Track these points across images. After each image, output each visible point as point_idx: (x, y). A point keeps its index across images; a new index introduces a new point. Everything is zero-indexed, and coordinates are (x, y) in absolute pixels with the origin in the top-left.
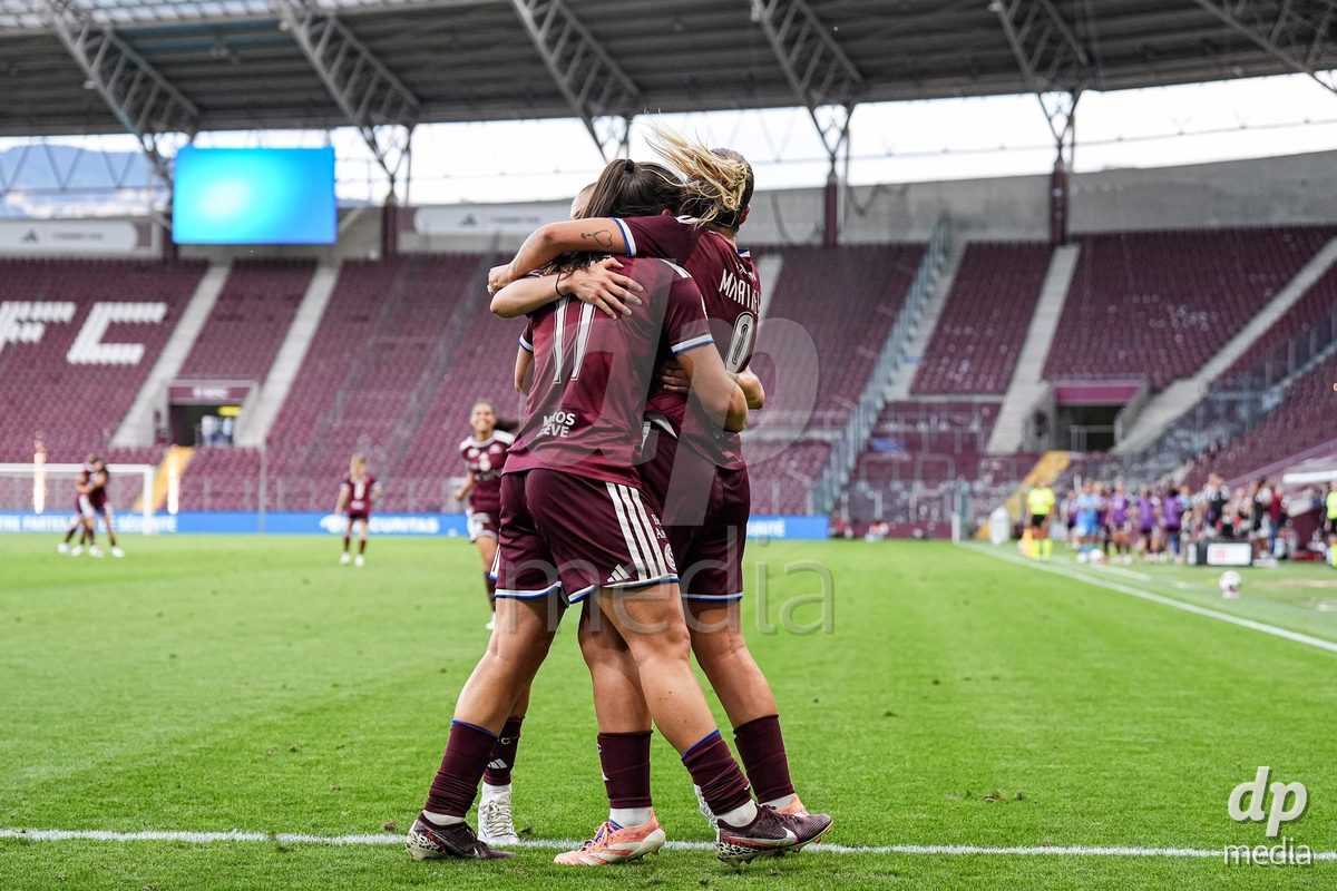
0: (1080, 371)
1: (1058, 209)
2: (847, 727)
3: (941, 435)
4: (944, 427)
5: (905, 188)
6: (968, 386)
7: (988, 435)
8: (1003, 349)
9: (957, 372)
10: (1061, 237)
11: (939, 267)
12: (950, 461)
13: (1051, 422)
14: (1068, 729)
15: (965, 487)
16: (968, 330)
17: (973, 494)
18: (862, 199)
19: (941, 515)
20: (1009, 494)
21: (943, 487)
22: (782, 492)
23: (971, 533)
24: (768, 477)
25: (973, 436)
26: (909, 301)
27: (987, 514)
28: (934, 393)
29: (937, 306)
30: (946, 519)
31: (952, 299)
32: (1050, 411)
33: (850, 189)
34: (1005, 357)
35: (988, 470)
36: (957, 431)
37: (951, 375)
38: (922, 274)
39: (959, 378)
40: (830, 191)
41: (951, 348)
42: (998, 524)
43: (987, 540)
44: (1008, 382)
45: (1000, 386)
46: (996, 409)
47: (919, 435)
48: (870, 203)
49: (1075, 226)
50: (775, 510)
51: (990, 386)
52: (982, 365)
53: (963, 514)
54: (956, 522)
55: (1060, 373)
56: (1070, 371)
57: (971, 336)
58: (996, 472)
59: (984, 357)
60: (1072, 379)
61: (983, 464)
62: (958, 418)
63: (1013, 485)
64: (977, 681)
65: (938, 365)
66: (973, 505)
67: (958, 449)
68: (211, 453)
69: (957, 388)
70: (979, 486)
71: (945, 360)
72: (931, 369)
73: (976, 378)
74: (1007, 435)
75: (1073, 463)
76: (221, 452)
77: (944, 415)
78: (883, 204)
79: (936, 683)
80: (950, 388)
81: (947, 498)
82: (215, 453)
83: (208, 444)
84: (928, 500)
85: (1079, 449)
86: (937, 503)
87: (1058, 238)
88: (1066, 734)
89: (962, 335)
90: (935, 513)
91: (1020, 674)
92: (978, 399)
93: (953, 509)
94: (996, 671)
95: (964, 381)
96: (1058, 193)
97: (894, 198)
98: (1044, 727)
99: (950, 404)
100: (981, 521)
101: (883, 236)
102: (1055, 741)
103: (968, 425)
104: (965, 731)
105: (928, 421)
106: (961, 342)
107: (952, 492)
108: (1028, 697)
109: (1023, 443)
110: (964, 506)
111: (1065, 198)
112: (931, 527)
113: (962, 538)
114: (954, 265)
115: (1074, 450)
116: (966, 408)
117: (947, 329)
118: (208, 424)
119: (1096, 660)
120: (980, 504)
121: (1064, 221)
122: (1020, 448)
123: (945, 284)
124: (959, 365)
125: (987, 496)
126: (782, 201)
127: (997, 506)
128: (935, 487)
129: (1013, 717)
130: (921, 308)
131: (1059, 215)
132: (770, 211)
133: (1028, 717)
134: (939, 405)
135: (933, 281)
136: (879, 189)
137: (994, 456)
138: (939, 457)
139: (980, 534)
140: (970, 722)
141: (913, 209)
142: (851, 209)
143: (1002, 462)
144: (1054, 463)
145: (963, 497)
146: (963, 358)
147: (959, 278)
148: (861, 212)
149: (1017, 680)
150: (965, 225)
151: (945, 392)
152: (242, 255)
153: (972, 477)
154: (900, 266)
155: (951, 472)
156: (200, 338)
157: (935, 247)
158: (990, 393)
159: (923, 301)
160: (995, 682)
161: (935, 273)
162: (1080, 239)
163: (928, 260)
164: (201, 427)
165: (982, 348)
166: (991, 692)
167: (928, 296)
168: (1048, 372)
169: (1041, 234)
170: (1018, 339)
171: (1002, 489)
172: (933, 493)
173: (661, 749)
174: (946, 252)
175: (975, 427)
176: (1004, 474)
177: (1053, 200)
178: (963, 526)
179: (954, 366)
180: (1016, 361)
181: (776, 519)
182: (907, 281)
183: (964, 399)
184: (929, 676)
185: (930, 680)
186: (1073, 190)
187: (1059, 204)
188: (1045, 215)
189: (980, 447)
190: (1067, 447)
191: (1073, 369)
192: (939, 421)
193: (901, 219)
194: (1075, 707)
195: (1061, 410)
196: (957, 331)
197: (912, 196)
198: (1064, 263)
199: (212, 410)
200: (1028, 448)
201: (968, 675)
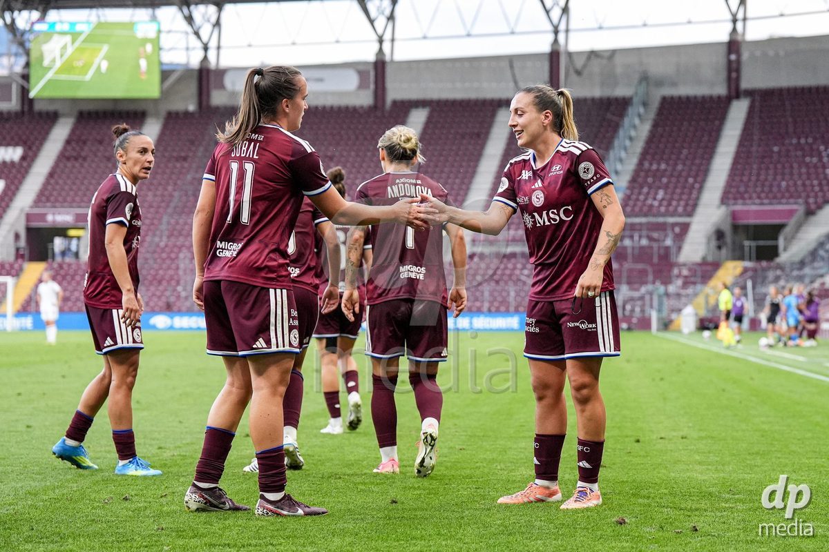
0: (750, 198)
1: (733, 71)
2: (567, 476)
3: (642, 248)
4: (644, 242)
5: (613, 53)
6: (663, 209)
7: (679, 248)
8: (691, 180)
9: (655, 199)
10: (735, 92)
11: (639, 116)
12: (650, 269)
13: (729, 238)
14: (741, 476)
15: (662, 289)
16: (663, 166)
17: (667, 294)
18: (579, 63)
19: (643, 311)
20: (696, 295)
21: (643, 290)
22: (517, 295)
23: (666, 325)
24: (506, 283)
25: (667, 248)
26: (616, 143)
27: (679, 310)
28: (637, 216)
29: (639, 147)
30: (647, 315)
31: (650, 141)
32: (727, 229)
33: (570, 55)
34: (692, 187)
35: (678, 276)
36: (655, 245)
37: (649, 202)
38: (626, 121)
39: (656, 203)
40: (554, 56)
41: (650, 180)
42: (687, 319)
43: (679, 331)
44: (695, 206)
45: (689, 208)
46: (685, 228)
47: (625, 248)
48: (585, 66)
49: (745, 84)
50: (512, 309)
51: (680, 209)
52: (673, 193)
53: (660, 311)
54: (654, 316)
55: (735, 199)
56: (743, 198)
57: (666, 170)
58: (686, 277)
59: (675, 188)
60: (744, 204)
61: (676, 271)
62: (655, 235)
63: (699, 287)
64: (670, 440)
65: (640, 193)
66: (667, 303)
67: (655, 260)
68: (61, 266)
69: (655, 210)
70: (672, 289)
71: (645, 190)
72: (634, 197)
73: (669, 204)
74: (694, 248)
75: (745, 270)
76: (69, 265)
77: (644, 233)
78: (596, 66)
79: (638, 441)
80: (649, 212)
81: (647, 297)
82: (65, 267)
83: (58, 259)
84: (632, 299)
85: (750, 259)
86: (639, 303)
87: (733, 93)
88: (739, 480)
89: (658, 170)
90: (638, 309)
91: (703, 434)
92: (671, 220)
93: (651, 307)
94: (685, 432)
95: (660, 205)
96: (733, 57)
97: (605, 62)
98: (722, 475)
99: (648, 223)
100: (674, 316)
101: (597, 93)
102: (731, 486)
103: (664, 240)
104: (660, 478)
105: (632, 237)
106: (657, 175)
107: (651, 294)
108: (709, 452)
109: (706, 255)
110: (661, 304)
111: (738, 61)
112: (634, 320)
113: (658, 330)
114: (652, 115)
115: (747, 260)
116: (662, 227)
117: (646, 165)
118: (58, 243)
119: (763, 423)
120: (673, 302)
121: (738, 79)
122: (704, 258)
123: (645, 129)
124: (656, 194)
125: (678, 295)
126: (517, 64)
127: (686, 305)
128: (637, 290)
129: (697, 467)
130: (625, 149)
131: (734, 75)
132: (508, 73)
133: (710, 467)
134: (641, 224)
135: (634, 127)
136: (593, 54)
137: (684, 265)
138: (640, 266)
139: (672, 327)
140: (664, 471)
141: (619, 70)
142: (572, 71)
143: (690, 270)
144: (731, 270)
145: (660, 296)
146: (659, 188)
147: (655, 125)
148: (579, 73)
149: (701, 438)
150: (660, 83)
151: (646, 215)
152: (86, 108)
153: (667, 282)
154: (609, 116)
155: (650, 278)
156: (51, 175)
157: (635, 100)
158: (680, 216)
159: (628, 143)
160: (684, 440)
161: (637, 121)
162: (750, 93)
163: (630, 110)
164: (53, 245)
165: (674, 180)
166: (681, 448)
167: (631, 139)
168: (724, 200)
169: (721, 90)
170: (702, 173)
171: (690, 291)
172: (636, 294)
173: (420, 495)
174: (645, 104)
175: (669, 242)
176: (692, 279)
177: (729, 62)
178: (659, 319)
179: (651, 196)
180: (701, 189)
181: (512, 316)
182: (615, 127)
183: (661, 220)
184: (631, 436)
185: (633, 439)
186: (745, 56)
187: (734, 65)
188: (723, 75)
189: (673, 259)
190: (742, 258)
191: (746, 196)
192: (640, 237)
193: (610, 78)
194: (746, 459)
195: (736, 228)
196: (654, 167)
197: (618, 60)
198: (738, 112)
199: (62, 232)
200: (710, 259)
201: (663, 436)
